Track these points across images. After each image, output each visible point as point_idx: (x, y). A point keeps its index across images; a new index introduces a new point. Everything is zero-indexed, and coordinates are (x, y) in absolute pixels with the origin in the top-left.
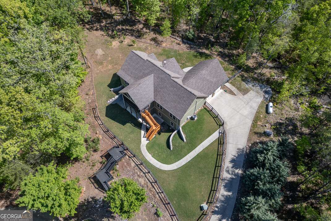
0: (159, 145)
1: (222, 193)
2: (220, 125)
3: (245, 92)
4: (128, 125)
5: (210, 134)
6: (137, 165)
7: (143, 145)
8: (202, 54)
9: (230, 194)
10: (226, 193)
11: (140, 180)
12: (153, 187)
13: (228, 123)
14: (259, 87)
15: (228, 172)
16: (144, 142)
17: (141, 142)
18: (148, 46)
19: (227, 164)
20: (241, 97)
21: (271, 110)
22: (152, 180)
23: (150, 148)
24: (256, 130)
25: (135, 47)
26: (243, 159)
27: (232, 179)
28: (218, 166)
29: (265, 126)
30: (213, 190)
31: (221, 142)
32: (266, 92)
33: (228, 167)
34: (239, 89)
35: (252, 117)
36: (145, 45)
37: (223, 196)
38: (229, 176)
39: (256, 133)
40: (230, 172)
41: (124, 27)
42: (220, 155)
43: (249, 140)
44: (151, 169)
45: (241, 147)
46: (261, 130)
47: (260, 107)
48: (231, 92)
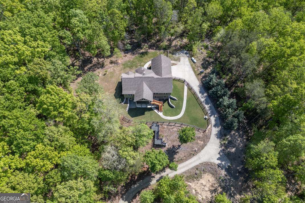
0: (167, 110)
1: (207, 107)
2: (183, 82)
3: (179, 60)
4: (146, 113)
5: (183, 89)
6: (167, 125)
7: (162, 116)
8: (143, 54)
9: (210, 105)
10: (208, 106)
11: (174, 129)
12: (182, 127)
14: (182, 54)
16: (161, 114)
17: (159, 115)
18: (113, 68)
19: (200, 95)
20: (179, 64)
21: (195, 61)
22: (179, 125)
23: (165, 114)
24: (197, 73)
25: (108, 74)
26: (203, 89)
27: (205, 99)
28: (197, 99)
29: (199, 69)
30: (203, 109)
31: (190, 89)
32: (186, 54)
33: (201, 96)
34: (175, 60)
35: (191, 69)
36: (111, 69)
37: (208, 107)
38: (204, 99)
39: (198, 74)
40: (203, 97)
41: (88, 67)
42: (194, 94)
43: (198, 79)
44: (175, 121)
45: (199, 85)
46: (199, 72)
47: (190, 62)
48: (174, 64)
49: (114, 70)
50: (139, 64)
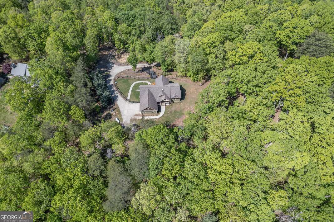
3: (132, 120)
5: (131, 97)
7: (149, 83)
13: (128, 104)
15: (116, 93)
19: (118, 95)
20: (132, 116)
24: (117, 109)
30: (117, 87)
34: (136, 120)
43: (117, 104)
45: (117, 101)
47: (122, 119)
48: (137, 115)
49: (190, 107)
50: (169, 115)
